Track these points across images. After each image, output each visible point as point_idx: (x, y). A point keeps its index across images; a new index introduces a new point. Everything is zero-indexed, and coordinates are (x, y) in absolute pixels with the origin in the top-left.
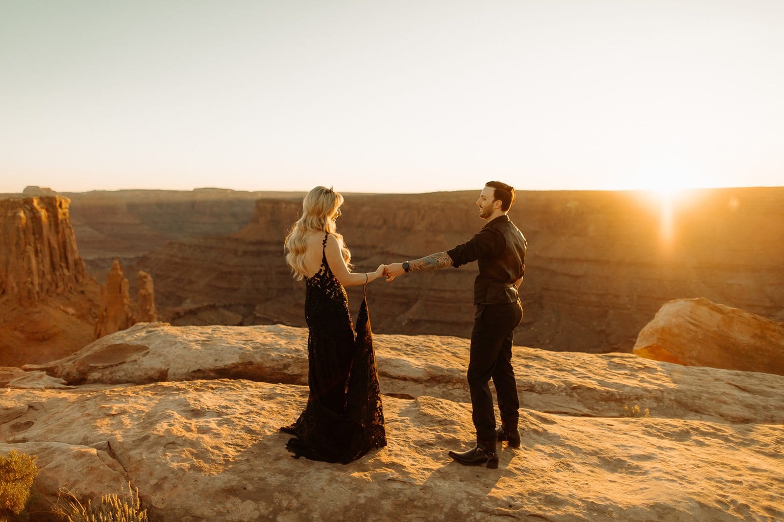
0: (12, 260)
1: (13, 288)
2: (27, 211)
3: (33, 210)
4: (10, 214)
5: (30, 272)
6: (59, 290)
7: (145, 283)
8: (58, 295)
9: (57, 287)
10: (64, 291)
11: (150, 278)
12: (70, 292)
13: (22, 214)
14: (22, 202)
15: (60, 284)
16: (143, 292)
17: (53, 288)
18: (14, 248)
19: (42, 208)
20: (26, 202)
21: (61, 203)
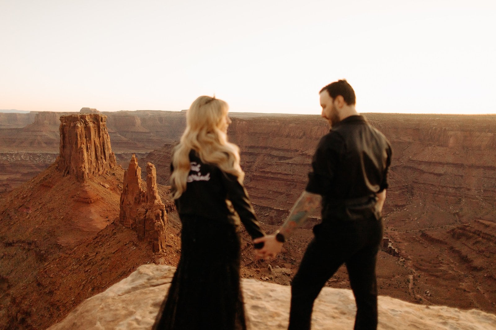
1: (73, 170)
2: (82, 123)
3: (86, 123)
4: (72, 125)
5: (83, 162)
6: (100, 173)
7: (151, 170)
8: (100, 175)
9: (99, 170)
10: (103, 173)
11: (154, 167)
12: (106, 174)
13: (79, 125)
14: (79, 118)
15: (101, 169)
16: (149, 175)
17: (97, 171)
18: (74, 146)
19: (91, 121)
20: (83, 117)
21: (102, 118)
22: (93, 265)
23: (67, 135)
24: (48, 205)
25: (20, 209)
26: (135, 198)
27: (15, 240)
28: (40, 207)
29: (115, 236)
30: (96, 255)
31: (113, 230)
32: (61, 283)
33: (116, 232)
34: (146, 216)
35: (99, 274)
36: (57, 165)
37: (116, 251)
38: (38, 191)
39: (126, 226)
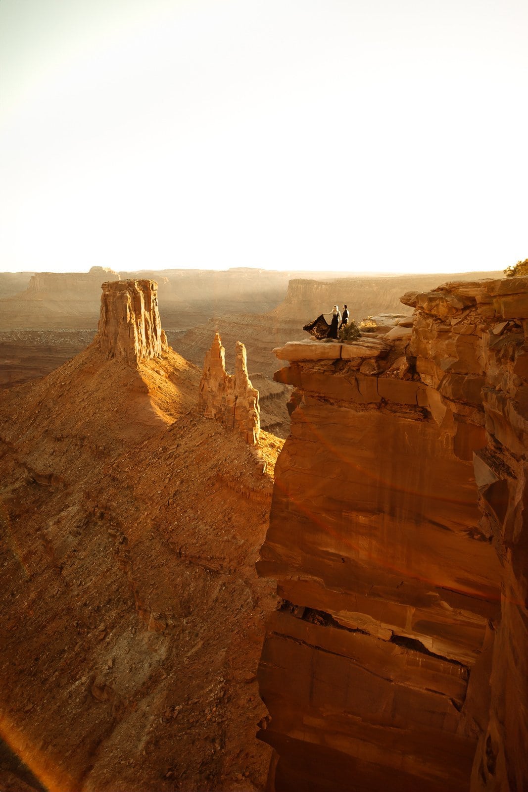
0: (120, 330)
1: (121, 352)
2: (131, 292)
3: (134, 291)
4: (118, 294)
5: (134, 342)
6: (152, 356)
7: (241, 350)
8: (151, 359)
9: (150, 353)
10: (154, 356)
11: (243, 346)
12: (158, 357)
13: (127, 295)
14: (127, 285)
15: (152, 350)
16: (239, 356)
17: (148, 354)
18: (121, 321)
19: (140, 290)
20: (130, 285)
21: (153, 285)
22: (175, 458)
23: (110, 308)
24: (96, 394)
25: (60, 399)
26: (219, 384)
27: (65, 433)
28: (86, 397)
29: (196, 428)
30: (177, 448)
31: (191, 421)
32: (140, 478)
33: (195, 424)
34: (236, 404)
35: (184, 467)
36: (97, 346)
37: (201, 444)
38: (78, 378)
39: (207, 417)
